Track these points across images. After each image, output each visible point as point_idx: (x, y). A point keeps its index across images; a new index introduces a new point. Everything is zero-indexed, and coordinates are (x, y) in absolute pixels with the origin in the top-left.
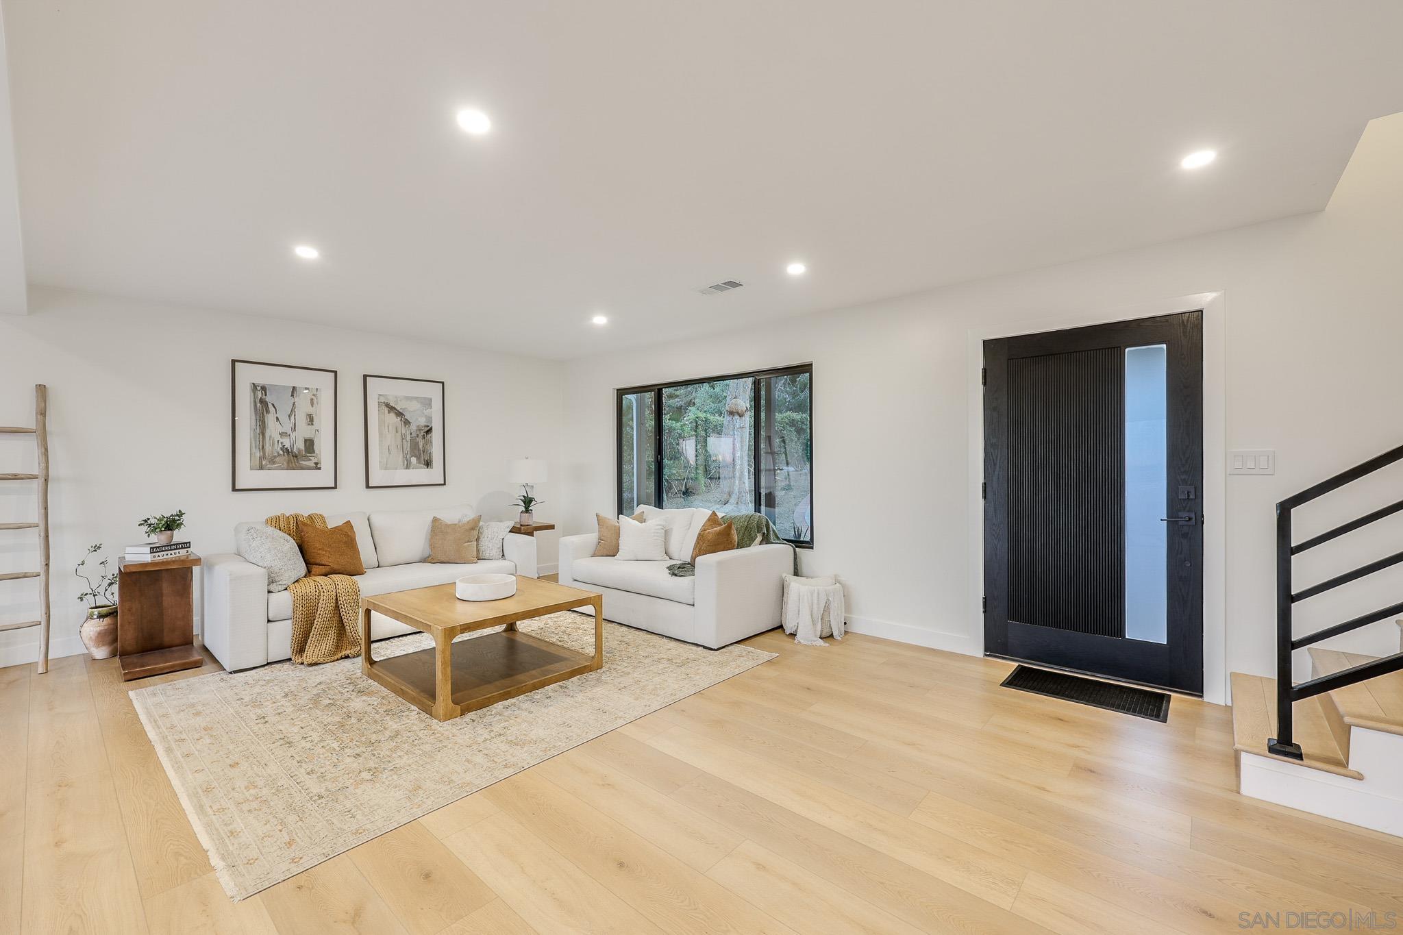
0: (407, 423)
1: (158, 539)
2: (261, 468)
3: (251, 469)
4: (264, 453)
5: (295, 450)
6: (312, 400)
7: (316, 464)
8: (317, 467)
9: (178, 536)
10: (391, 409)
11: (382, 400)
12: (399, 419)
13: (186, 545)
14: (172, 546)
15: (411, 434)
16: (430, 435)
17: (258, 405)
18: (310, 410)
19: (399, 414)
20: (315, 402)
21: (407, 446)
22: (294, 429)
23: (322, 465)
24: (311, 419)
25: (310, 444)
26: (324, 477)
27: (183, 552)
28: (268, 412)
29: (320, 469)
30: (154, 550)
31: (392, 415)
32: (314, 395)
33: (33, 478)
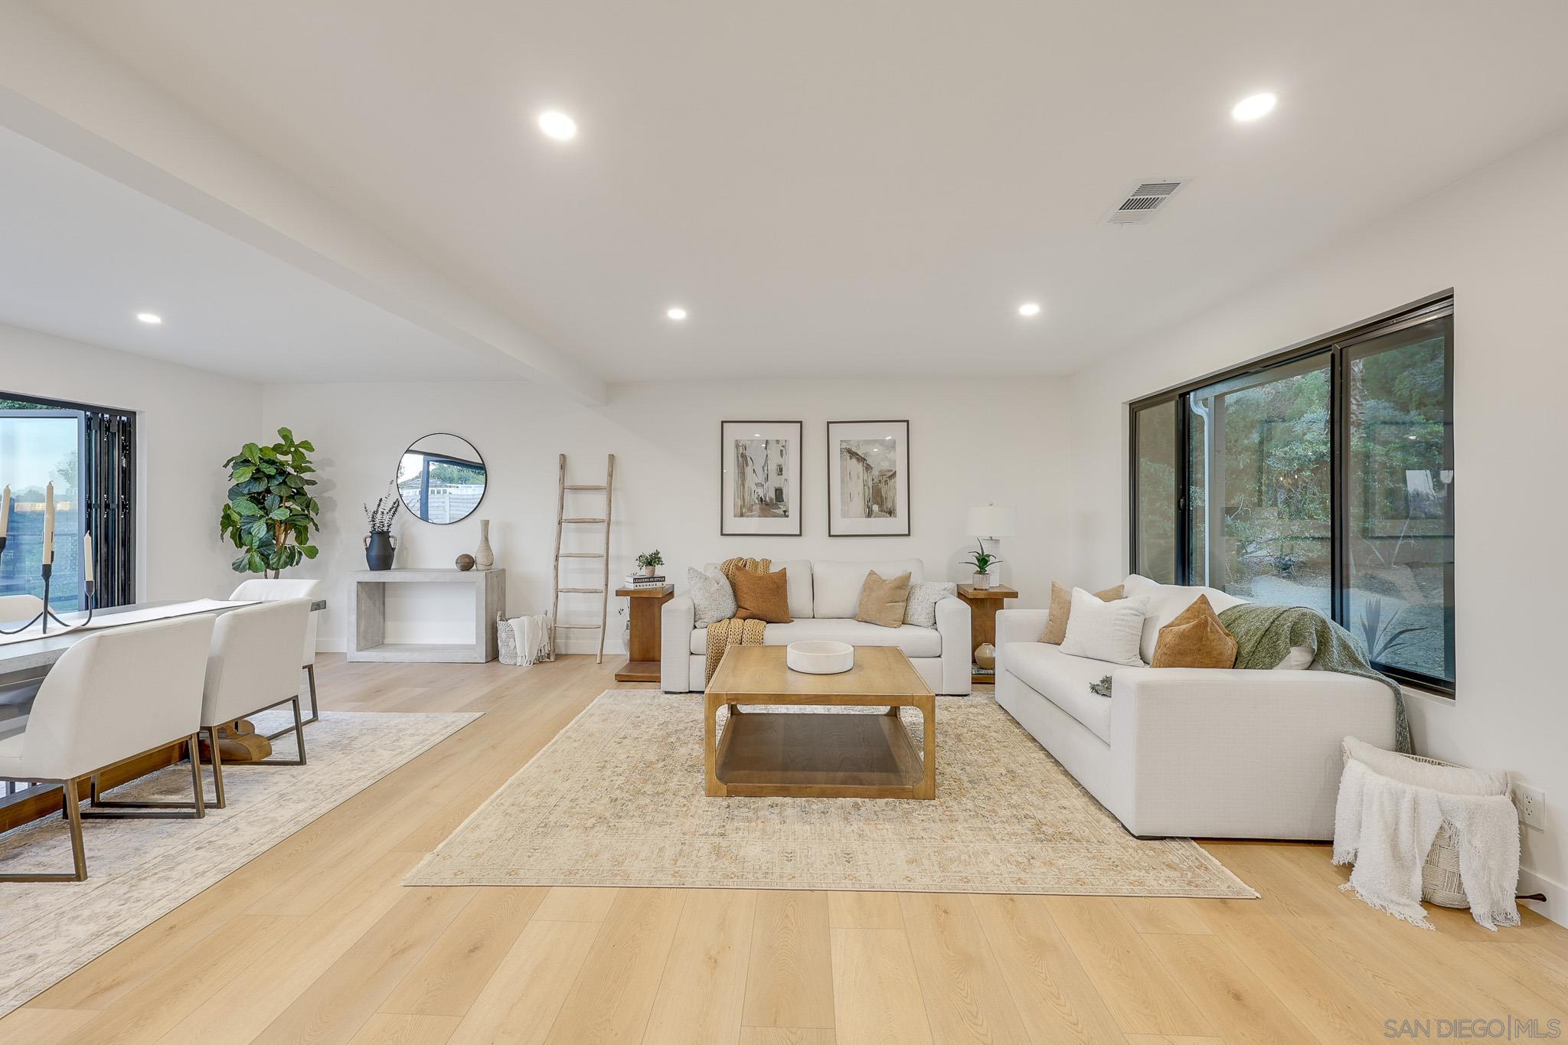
0: (868, 468)
1: (645, 572)
2: (742, 515)
3: (735, 516)
4: (744, 503)
5: (767, 499)
6: (781, 451)
7: (785, 512)
8: (785, 514)
9: (659, 571)
10: (852, 454)
11: (845, 445)
12: (861, 464)
13: (662, 579)
14: (652, 578)
15: (873, 480)
16: (893, 480)
17: (740, 459)
18: (781, 461)
19: (861, 459)
20: (784, 454)
21: (869, 493)
22: (767, 479)
23: (790, 513)
24: (780, 471)
25: (779, 492)
26: (790, 525)
27: (659, 584)
28: (747, 465)
29: (787, 516)
30: (636, 580)
31: (854, 461)
32: (783, 446)
33: (603, 521)
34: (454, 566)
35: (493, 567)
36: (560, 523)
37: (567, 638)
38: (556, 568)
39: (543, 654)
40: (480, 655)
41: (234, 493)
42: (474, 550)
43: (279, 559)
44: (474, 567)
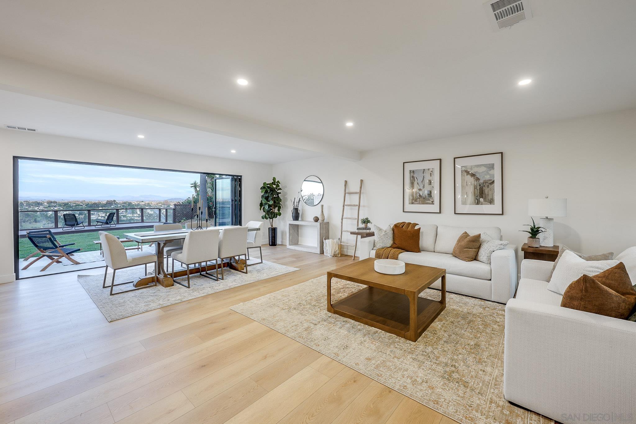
0: (478, 179)
1: (363, 226)
2: (412, 203)
3: (409, 204)
4: (413, 198)
5: (424, 196)
6: (431, 174)
7: (432, 202)
8: (433, 203)
9: (369, 225)
10: (468, 173)
11: (464, 169)
12: (473, 177)
13: (370, 229)
14: (366, 228)
15: (480, 185)
16: (492, 185)
17: (412, 178)
18: (430, 178)
19: (473, 175)
20: (432, 175)
21: (478, 192)
22: (424, 187)
23: (435, 203)
24: (430, 183)
25: (430, 194)
26: (435, 208)
27: (368, 231)
28: (415, 181)
30: (358, 229)
31: (469, 176)
32: (431, 171)
33: (357, 205)
34: (313, 220)
35: (325, 221)
36: (344, 206)
37: (347, 249)
38: (342, 223)
39: (336, 253)
40: (318, 251)
41: (262, 196)
42: (319, 215)
43: (272, 216)
44: (319, 221)
